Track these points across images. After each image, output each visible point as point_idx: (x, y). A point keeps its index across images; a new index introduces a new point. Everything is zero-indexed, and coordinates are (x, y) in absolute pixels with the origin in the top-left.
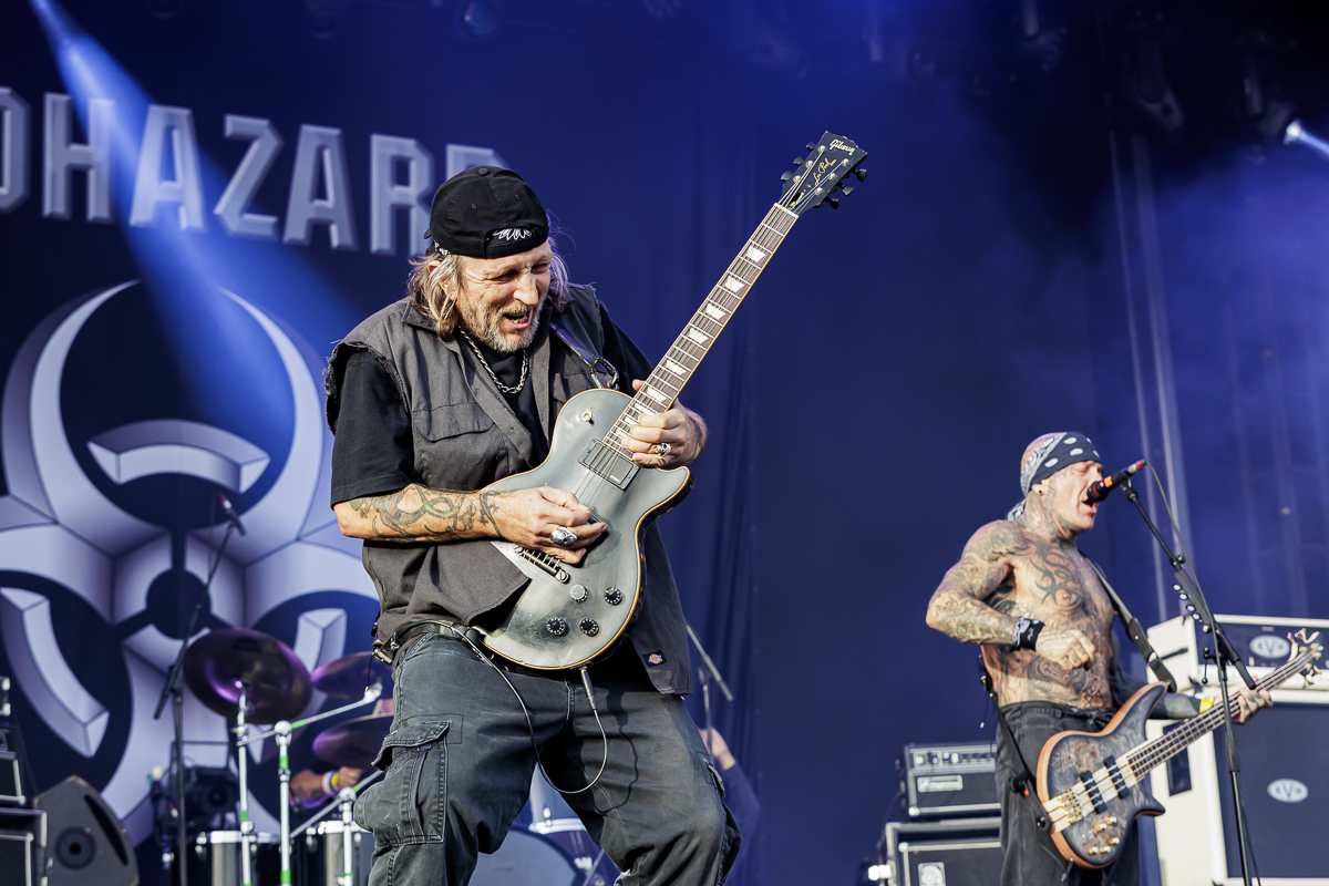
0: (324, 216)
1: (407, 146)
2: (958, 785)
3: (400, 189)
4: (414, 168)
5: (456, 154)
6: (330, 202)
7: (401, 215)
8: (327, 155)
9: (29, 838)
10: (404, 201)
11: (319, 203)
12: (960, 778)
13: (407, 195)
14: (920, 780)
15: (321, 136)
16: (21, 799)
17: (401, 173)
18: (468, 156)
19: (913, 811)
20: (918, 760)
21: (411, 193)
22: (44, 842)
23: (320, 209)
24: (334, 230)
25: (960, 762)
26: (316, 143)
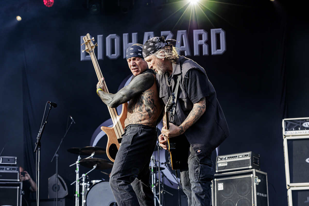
0: (183, 50)
1: (202, 31)
2: (226, 165)
3: (200, 41)
4: (203, 35)
5: (213, 31)
6: (184, 47)
7: (201, 47)
8: (183, 36)
9: (18, 187)
10: (201, 43)
11: (182, 47)
12: (227, 163)
13: (202, 42)
14: (218, 164)
15: (182, 32)
16: (18, 180)
17: (200, 37)
18: (216, 31)
19: (217, 171)
20: (219, 159)
21: (203, 41)
22: (21, 188)
23: (182, 48)
24: (185, 52)
25: (228, 159)
26: (181, 34)
